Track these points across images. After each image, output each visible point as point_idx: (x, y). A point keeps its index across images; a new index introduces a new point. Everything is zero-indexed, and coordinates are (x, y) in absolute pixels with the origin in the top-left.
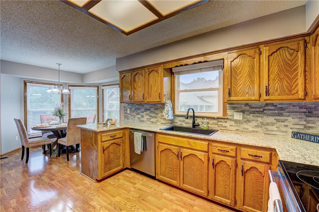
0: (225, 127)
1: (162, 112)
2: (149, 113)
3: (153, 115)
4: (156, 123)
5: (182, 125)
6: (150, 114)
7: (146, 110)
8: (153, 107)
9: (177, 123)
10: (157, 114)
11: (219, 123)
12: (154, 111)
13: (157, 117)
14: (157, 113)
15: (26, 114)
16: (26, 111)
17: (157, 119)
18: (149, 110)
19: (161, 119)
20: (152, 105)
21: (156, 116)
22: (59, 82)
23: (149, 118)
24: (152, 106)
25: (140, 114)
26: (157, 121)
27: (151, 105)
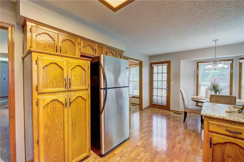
15: (198, 87)
16: (198, 85)
22: (215, 58)
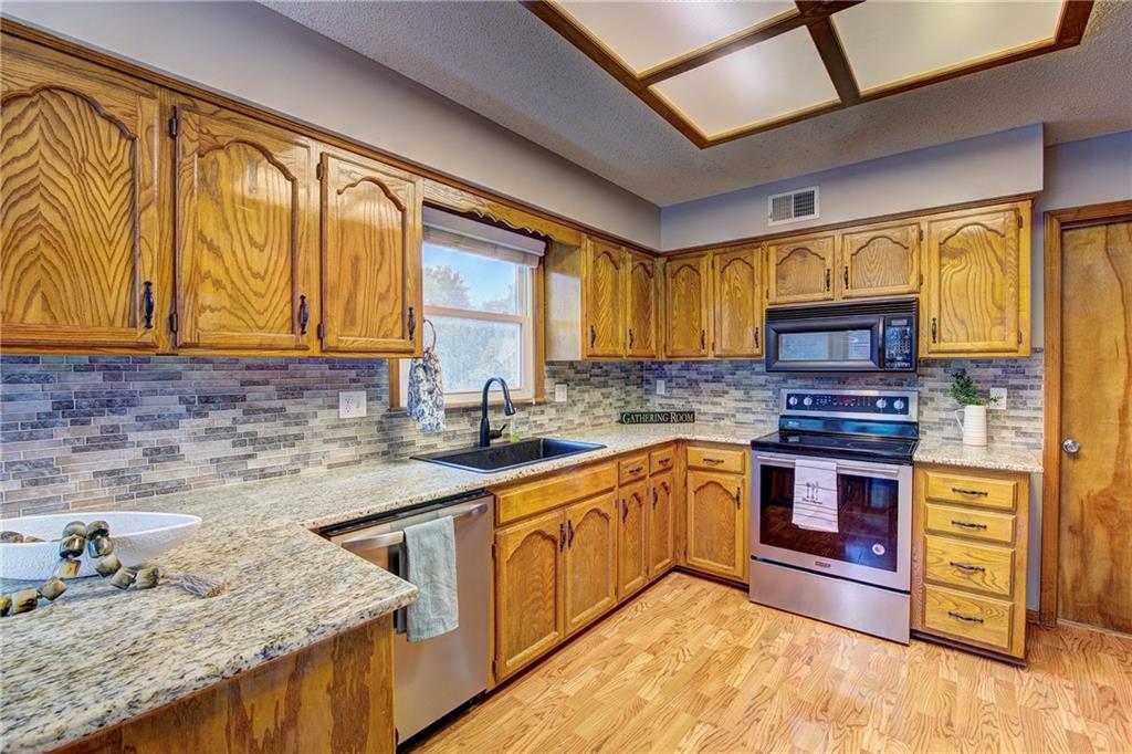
0: (542, 425)
1: (337, 407)
2: (228, 423)
3: (263, 429)
4: (297, 471)
5: (434, 446)
6: (241, 429)
7: (206, 401)
8: (266, 383)
9: (412, 444)
10: (299, 420)
11: (532, 418)
12: (277, 404)
13: (298, 437)
14: (298, 416)
17: (295, 451)
18: (232, 400)
19: (326, 442)
20: (261, 367)
21: (294, 430)
23: (240, 451)
24: (258, 375)
25: (133, 437)
26: (298, 457)
27: (248, 368)
